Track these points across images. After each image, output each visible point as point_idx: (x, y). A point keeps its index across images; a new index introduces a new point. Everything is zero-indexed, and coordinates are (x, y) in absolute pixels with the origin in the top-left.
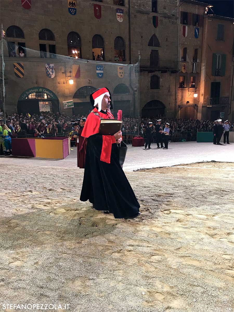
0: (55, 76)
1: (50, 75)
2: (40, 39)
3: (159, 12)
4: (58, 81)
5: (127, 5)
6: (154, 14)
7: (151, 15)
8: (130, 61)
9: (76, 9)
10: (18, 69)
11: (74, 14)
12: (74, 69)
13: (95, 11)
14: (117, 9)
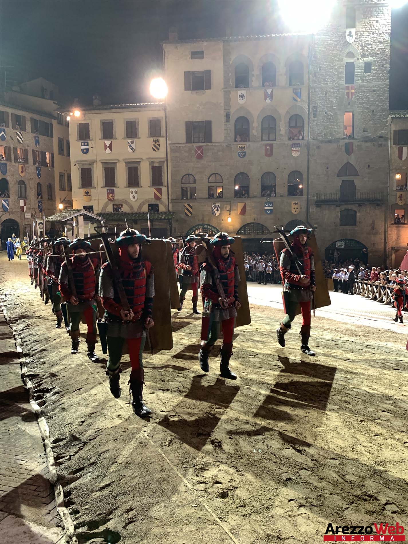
0: (220, 214)
1: (214, 214)
2: (209, 182)
3: (356, 137)
4: (222, 218)
5: (306, 138)
6: (347, 141)
7: (342, 143)
8: (308, 195)
9: (245, 152)
10: (187, 209)
11: (244, 157)
12: (240, 206)
13: (266, 150)
14: (293, 144)
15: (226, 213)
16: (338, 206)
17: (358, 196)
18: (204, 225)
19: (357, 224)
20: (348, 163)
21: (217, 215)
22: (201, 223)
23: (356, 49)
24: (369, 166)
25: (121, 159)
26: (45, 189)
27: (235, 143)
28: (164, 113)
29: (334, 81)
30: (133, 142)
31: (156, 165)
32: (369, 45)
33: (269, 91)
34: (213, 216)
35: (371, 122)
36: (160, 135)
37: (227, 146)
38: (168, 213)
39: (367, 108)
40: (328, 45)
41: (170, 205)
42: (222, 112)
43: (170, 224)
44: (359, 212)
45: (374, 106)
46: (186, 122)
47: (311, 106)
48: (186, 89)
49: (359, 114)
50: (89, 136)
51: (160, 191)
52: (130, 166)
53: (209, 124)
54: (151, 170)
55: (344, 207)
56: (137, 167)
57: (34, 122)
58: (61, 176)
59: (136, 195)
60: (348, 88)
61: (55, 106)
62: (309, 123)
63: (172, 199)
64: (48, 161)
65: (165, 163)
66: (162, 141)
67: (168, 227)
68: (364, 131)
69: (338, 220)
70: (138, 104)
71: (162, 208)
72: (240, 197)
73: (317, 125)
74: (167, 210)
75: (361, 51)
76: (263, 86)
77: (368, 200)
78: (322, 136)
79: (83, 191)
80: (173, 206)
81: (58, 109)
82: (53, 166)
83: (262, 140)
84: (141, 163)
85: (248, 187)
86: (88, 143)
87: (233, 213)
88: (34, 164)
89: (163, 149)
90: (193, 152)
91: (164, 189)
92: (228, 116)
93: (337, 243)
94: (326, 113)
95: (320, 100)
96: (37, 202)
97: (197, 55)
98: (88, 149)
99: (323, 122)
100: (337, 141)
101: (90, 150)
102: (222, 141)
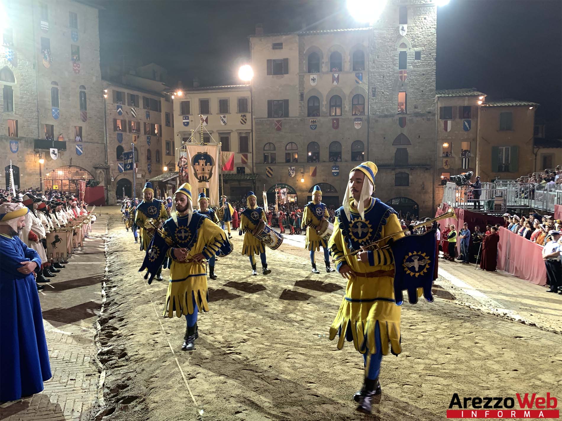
0: (295, 176)
1: (291, 175)
2: (286, 150)
3: (408, 113)
4: (298, 178)
5: (366, 114)
6: (400, 116)
7: (397, 117)
9: (316, 125)
10: (268, 171)
11: (315, 129)
12: (312, 169)
13: (333, 123)
14: (355, 119)
15: (300, 175)
16: (394, 169)
17: (410, 161)
18: (282, 184)
19: (410, 185)
20: (402, 134)
21: (293, 176)
22: (280, 183)
23: (409, 41)
24: (419, 137)
25: (215, 130)
26: (153, 155)
27: (308, 118)
28: (250, 94)
29: (389, 67)
30: (224, 117)
31: (244, 135)
32: (419, 37)
33: (336, 75)
34: (289, 177)
35: (421, 100)
36: (246, 111)
37: (301, 120)
38: (253, 174)
39: (418, 89)
40: (384, 37)
41: (254, 167)
42: (298, 93)
43: (254, 183)
44: (411, 175)
45: (424, 87)
46: (268, 101)
47: (371, 87)
48: (269, 73)
49: (411, 94)
50: (189, 112)
51: (246, 157)
52: (222, 136)
53: (286, 102)
54: (239, 140)
55: (398, 171)
56: (228, 137)
57: (146, 100)
58: (168, 144)
60: (401, 72)
61: (163, 87)
62: (369, 101)
63: (256, 163)
64: (156, 132)
65: (251, 133)
66: (248, 116)
67: (253, 186)
68: (415, 108)
69: (394, 181)
70: (229, 86)
71: (247, 171)
72: (312, 162)
73: (376, 103)
74: (252, 173)
75: (412, 42)
76: (331, 71)
77: (419, 165)
78: (379, 112)
80: (257, 169)
81: (165, 90)
82: (161, 135)
83: (330, 116)
84: (231, 133)
85: (318, 153)
86: (188, 117)
87: (306, 175)
88: (145, 134)
89: (249, 122)
90: (273, 124)
91: (250, 155)
92: (302, 96)
93: (393, 200)
94: (383, 93)
95: (378, 82)
96: (147, 165)
97: (277, 46)
98: (188, 122)
99: (381, 100)
100: (392, 116)
101: (190, 123)
102: (298, 116)
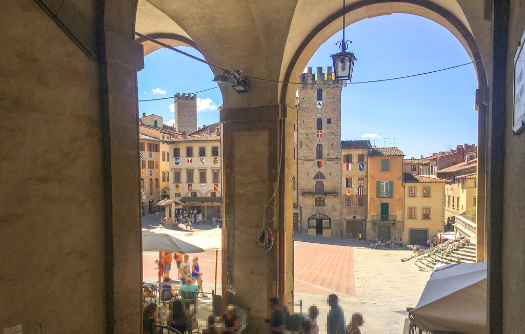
3: (323, 158)
6: (318, 160)
7: (316, 161)
8: (297, 189)
16: (314, 196)
19: (325, 206)
20: (319, 172)
24: (331, 174)
25: (196, 168)
26: (154, 182)
30: (203, 159)
31: (215, 171)
35: (331, 150)
36: (217, 155)
39: (329, 142)
41: (222, 193)
44: (326, 199)
45: (333, 141)
47: (299, 141)
49: (325, 145)
50: (179, 156)
51: (217, 186)
52: (201, 171)
54: (212, 174)
55: (317, 196)
56: (205, 172)
58: (164, 173)
59: (204, 188)
60: (318, 132)
62: (298, 150)
65: (220, 170)
66: (219, 158)
68: (328, 155)
69: (314, 203)
71: (218, 195)
73: (302, 151)
74: (221, 196)
77: (331, 193)
78: (305, 157)
79: (175, 185)
82: (159, 168)
86: (178, 159)
88: (149, 168)
89: (219, 163)
91: (219, 185)
94: (307, 145)
95: (303, 138)
96: (149, 190)
98: (179, 162)
99: (306, 150)
100: (313, 160)
